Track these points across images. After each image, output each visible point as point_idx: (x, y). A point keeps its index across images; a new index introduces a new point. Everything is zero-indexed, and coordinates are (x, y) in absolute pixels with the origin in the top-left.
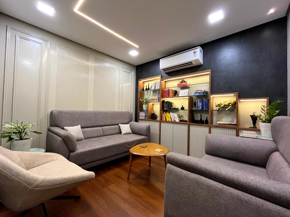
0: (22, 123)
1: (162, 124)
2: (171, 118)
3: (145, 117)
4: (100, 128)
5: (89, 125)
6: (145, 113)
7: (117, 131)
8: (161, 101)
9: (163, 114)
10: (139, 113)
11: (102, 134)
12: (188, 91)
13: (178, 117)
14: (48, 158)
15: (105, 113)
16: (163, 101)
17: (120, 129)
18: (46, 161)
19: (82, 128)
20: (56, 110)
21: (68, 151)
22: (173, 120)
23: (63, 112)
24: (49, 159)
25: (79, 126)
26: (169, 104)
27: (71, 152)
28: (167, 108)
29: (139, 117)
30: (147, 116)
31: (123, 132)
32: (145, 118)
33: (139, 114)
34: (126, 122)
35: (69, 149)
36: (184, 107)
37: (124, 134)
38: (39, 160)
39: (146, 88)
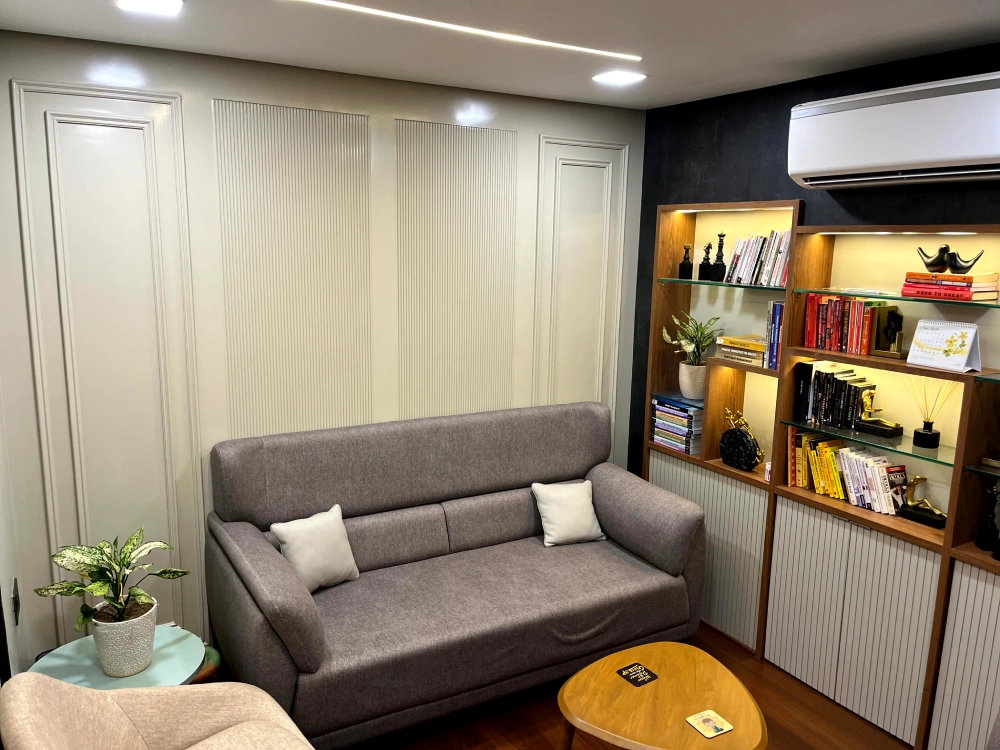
0: (115, 542)
1: (784, 510)
2: (843, 480)
3: (687, 443)
4: (434, 510)
5: (383, 499)
6: (690, 418)
7: (522, 523)
8: (788, 369)
9: (798, 443)
10: (653, 409)
11: (442, 543)
12: (969, 341)
13: (892, 485)
14: (216, 710)
15: (455, 429)
16: (803, 371)
17: (537, 516)
18: (212, 723)
19: (346, 516)
20: (234, 442)
21: (288, 668)
22: (853, 498)
23: (261, 447)
24: (222, 716)
25: (336, 510)
26: (835, 398)
27: (300, 671)
28: (826, 417)
29: (652, 432)
30: (698, 436)
31: (552, 534)
32: (687, 451)
33: (654, 415)
34: (574, 466)
35: (292, 661)
36: (935, 428)
37: (556, 545)
38: (187, 721)
39: (707, 259)
